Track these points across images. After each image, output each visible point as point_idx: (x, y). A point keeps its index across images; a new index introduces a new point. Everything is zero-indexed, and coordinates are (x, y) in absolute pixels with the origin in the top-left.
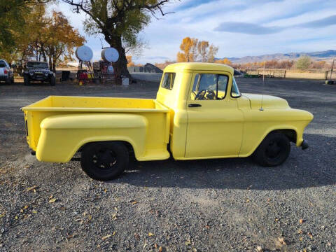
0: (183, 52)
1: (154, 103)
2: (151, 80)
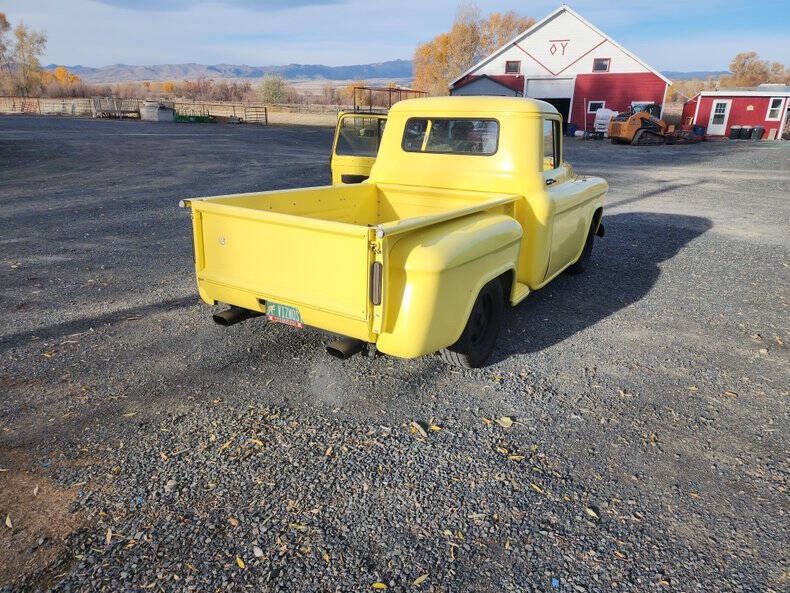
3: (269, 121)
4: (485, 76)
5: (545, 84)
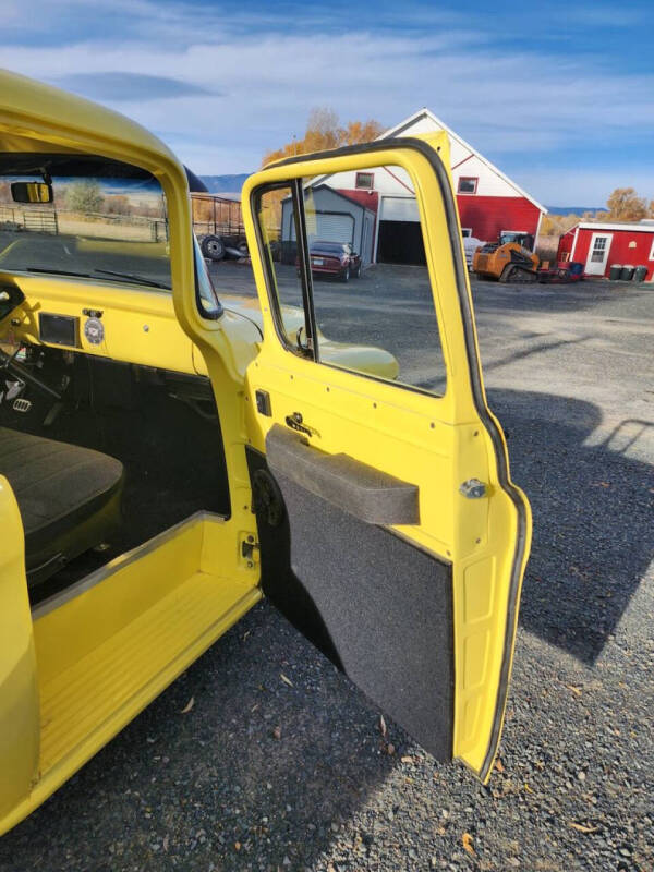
4: (325, 187)
5: (403, 204)
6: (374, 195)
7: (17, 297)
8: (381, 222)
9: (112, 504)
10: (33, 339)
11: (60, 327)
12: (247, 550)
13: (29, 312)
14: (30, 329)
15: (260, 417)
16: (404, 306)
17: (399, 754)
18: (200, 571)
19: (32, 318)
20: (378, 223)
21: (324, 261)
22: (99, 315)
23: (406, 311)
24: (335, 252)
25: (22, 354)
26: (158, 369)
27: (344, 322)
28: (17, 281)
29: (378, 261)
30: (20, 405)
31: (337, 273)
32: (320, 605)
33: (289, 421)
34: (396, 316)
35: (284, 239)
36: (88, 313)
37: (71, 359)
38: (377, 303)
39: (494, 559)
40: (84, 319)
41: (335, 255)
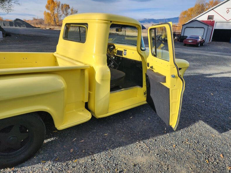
0: (49, 12)
1: (55, 57)
2: (25, 33)
3: (126, 35)
4: (196, 20)
5: (223, 24)
6: (214, 22)
7: (114, 47)
8: (215, 29)
9: (123, 79)
10: (115, 55)
11: (120, 52)
12: (145, 93)
13: (116, 50)
14: (115, 53)
15: (147, 67)
16: (215, 54)
17: (166, 133)
18: (136, 97)
19: (116, 51)
20: (213, 30)
21: (192, 41)
22: (126, 50)
23: (214, 55)
24: (196, 38)
25: (114, 58)
26: (135, 60)
27: (192, 57)
28: (115, 45)
29: (212, 41)
30: (112, 66)
31: (196, 44)
32: (154, 101)
33: (151, 67)
34: (211, 56)
35: (181, 35)
36: (124, 50)
37: (121, 59)
38: (206, 53)
39: (178, 90)
40: (124, 51)
41: (196, 39)
